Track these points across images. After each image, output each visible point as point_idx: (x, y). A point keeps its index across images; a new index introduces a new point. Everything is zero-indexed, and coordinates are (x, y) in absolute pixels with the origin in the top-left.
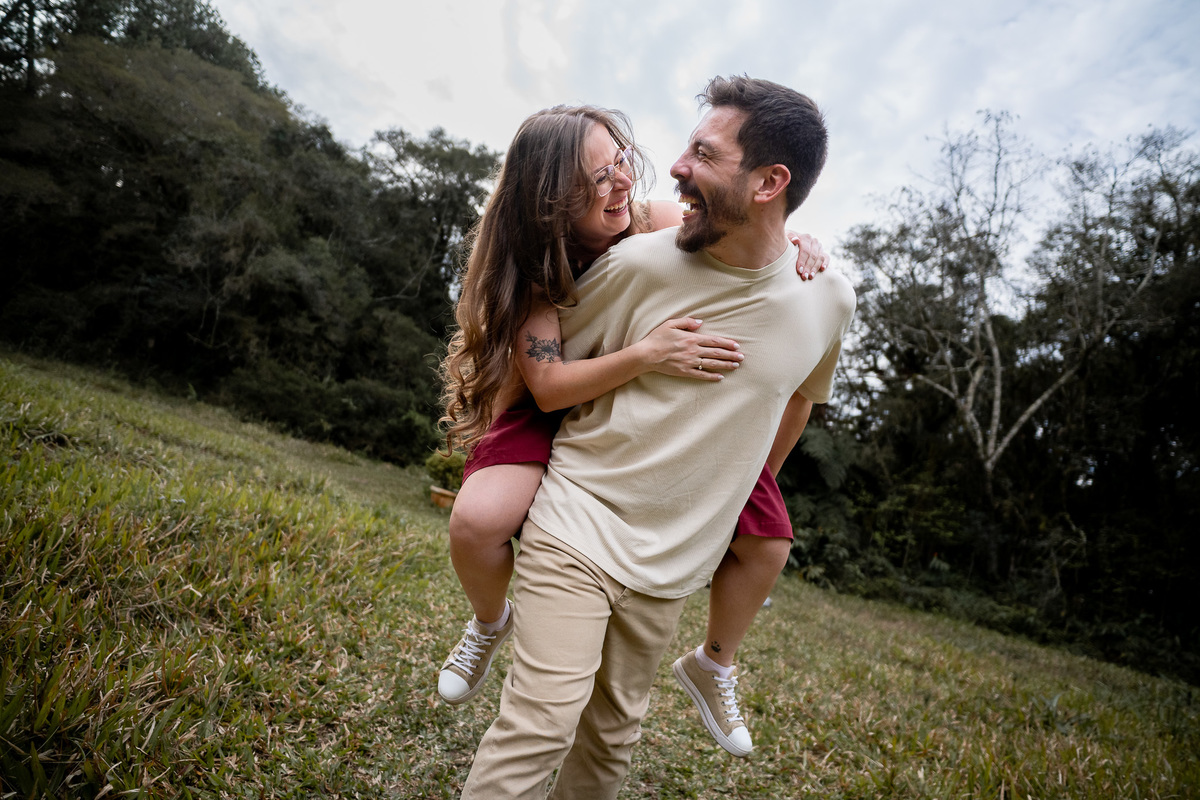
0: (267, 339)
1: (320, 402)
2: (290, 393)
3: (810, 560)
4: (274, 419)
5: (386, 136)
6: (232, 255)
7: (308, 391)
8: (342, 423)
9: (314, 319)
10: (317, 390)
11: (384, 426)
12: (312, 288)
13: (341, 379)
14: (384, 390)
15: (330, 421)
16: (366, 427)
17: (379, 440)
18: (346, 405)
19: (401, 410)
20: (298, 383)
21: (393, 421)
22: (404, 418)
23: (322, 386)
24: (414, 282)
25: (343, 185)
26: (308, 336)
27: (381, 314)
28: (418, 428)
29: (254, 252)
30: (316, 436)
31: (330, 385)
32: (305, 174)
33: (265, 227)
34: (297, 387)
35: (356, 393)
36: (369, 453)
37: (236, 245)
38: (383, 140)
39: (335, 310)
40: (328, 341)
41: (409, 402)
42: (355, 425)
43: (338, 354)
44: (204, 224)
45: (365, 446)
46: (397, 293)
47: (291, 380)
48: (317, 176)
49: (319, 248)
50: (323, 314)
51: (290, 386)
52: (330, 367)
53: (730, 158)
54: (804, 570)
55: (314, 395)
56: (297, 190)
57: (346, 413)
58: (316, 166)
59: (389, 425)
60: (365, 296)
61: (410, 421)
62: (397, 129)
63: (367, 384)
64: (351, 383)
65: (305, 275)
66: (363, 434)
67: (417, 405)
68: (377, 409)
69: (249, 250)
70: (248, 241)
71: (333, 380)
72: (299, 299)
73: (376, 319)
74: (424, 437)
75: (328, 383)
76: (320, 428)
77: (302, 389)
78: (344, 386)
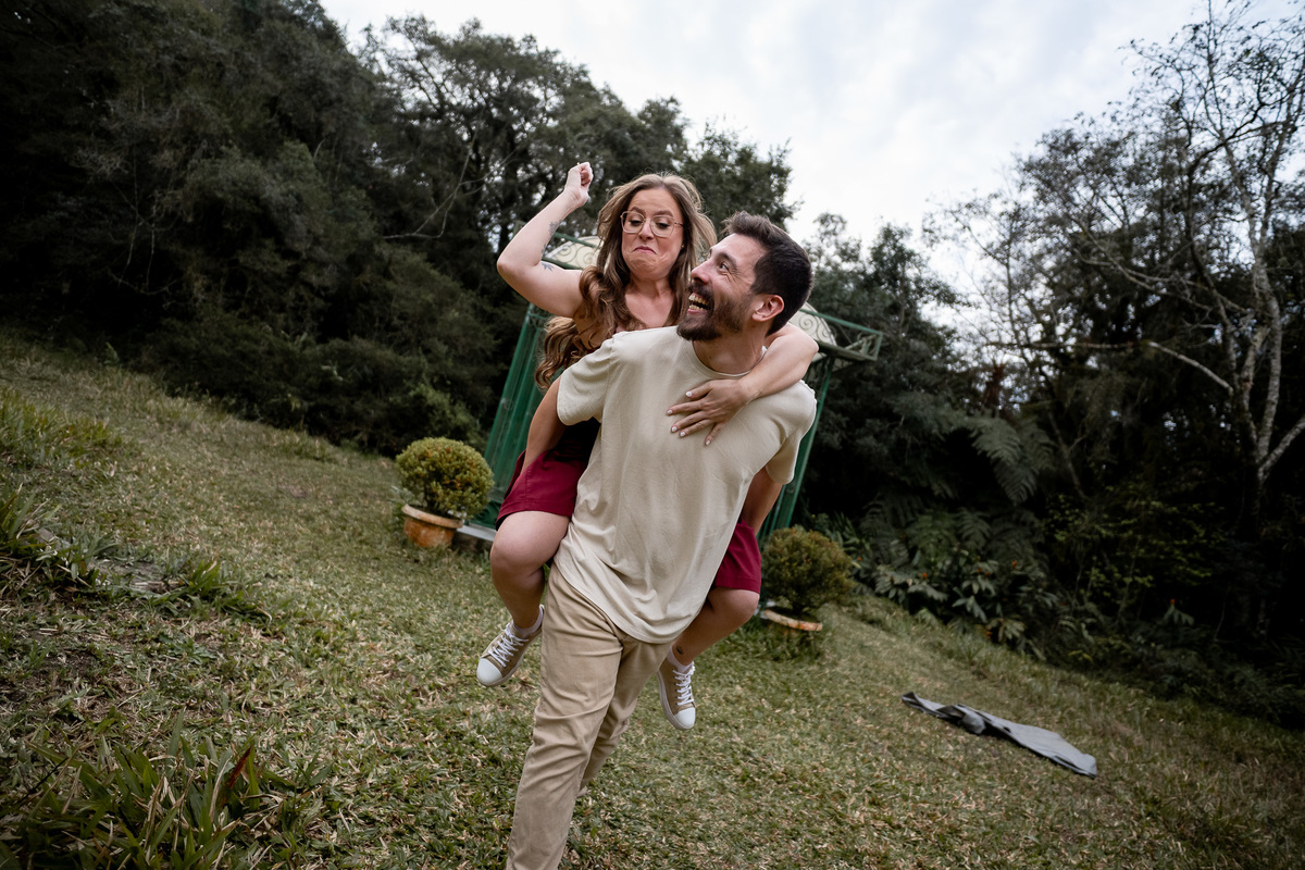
0: (223, 282)
1: (289, 368)
2: (243, 356)
3: (999, 609)
4: (218, 392)
5: (401, 26)
6: (166, 158)
7: (270, 353)
8: (323, 400)
9: (289, 254)
10: (286, 353)
11: (382, 404)
12: (284, 209)
13: (322, 340)
14: (385, 354)
15: (305, 397)
16: (359, 406)
17: (377, 425)
18: (329, 373)
19: (409, 384)
20: (257, 342)
21: (395, 399)
22: (412, 393)
23: (294, 347)
24: (437, 217)
25: (334, 73)
26: (278, 277)
27: (384, 250)
28: (431, 408)
29: (198, 153)
30: (282, 418)
31: (305, 344)
32: (283, 59)
33: (216, 120)
34: (254, 347)
35: (344, 359)
36: (361, 443)
37: (173, 145)
38: (399, 31)
39: (317, 241)
40: (309, 286)
41: (420, 372)
42: (342, 404)
43: (320, 303)
44: (128, 112)
45: (356, 433)
46: (414, 230)
47: (247, 337)
48: (298, 59)
49: (296, 155)
50: (300, 247)
51: (244, 345)
52: (310, 323)
53: (746, 280)
54: (994, 623)
55: (278, 359)
56: (270, 77)
57: (327, 386)
58: (297, 45)
59: (391, 404)
60: (367, 229)
61: (419, 397)
62: (417, 15)
63: (361, 345)
64: (336, 343)
65: (273, 190)
66: (353, 417)
67: (431, 376)
68: (377, 382)
69: (192, 151)
70: (190, 137)
71: (312, 339)
72: (264, 223)
73: (380, 258)
74: (440, 422)
75: (303, 343)
76: (287, 405)
77: (261, 349)
78: (327, 348)
